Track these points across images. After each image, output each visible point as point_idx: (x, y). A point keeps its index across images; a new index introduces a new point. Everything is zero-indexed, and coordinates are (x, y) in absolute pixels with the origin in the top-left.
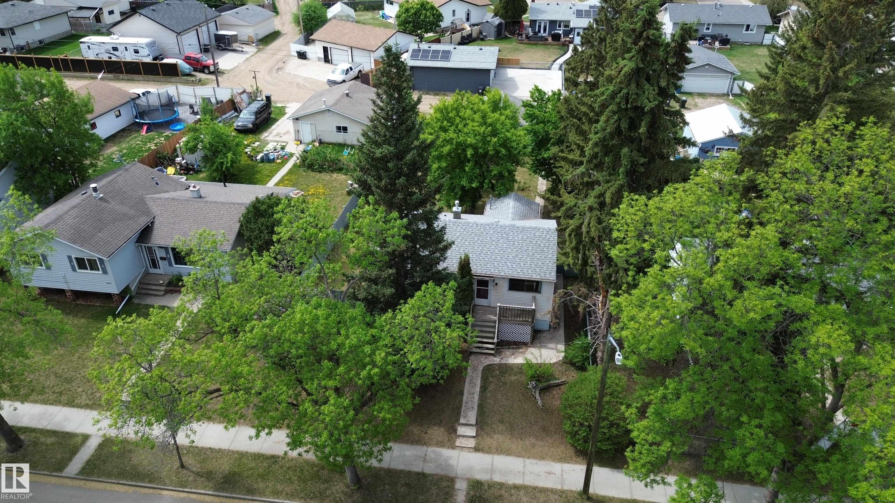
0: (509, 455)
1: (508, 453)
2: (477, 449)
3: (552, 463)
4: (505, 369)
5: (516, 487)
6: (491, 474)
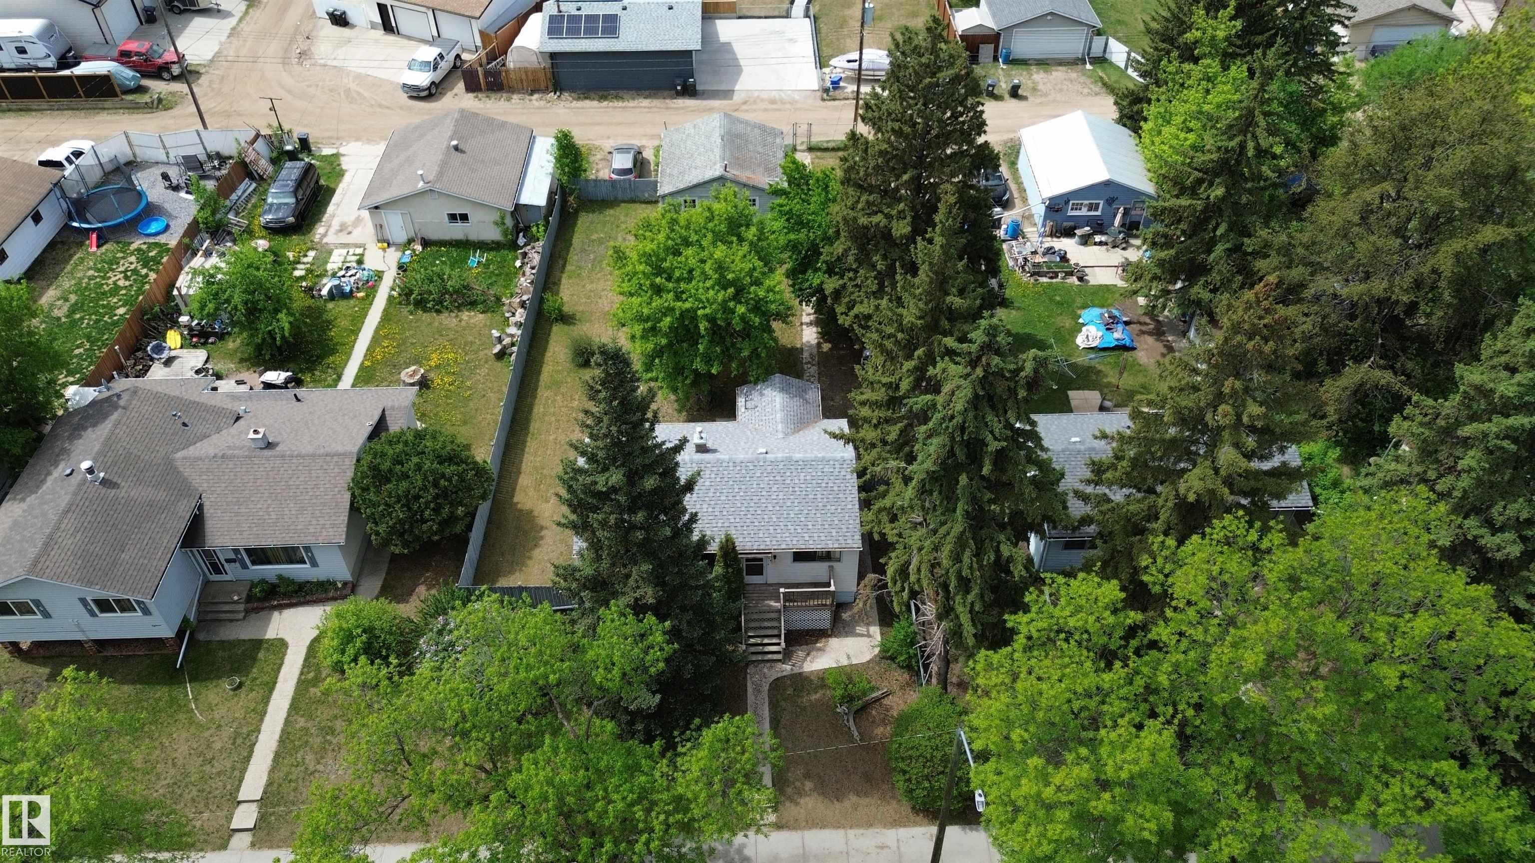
0: (824, 827)
1: (823, 824)
2: (780, 826)
3: (884, 831)
4: (800, 681)
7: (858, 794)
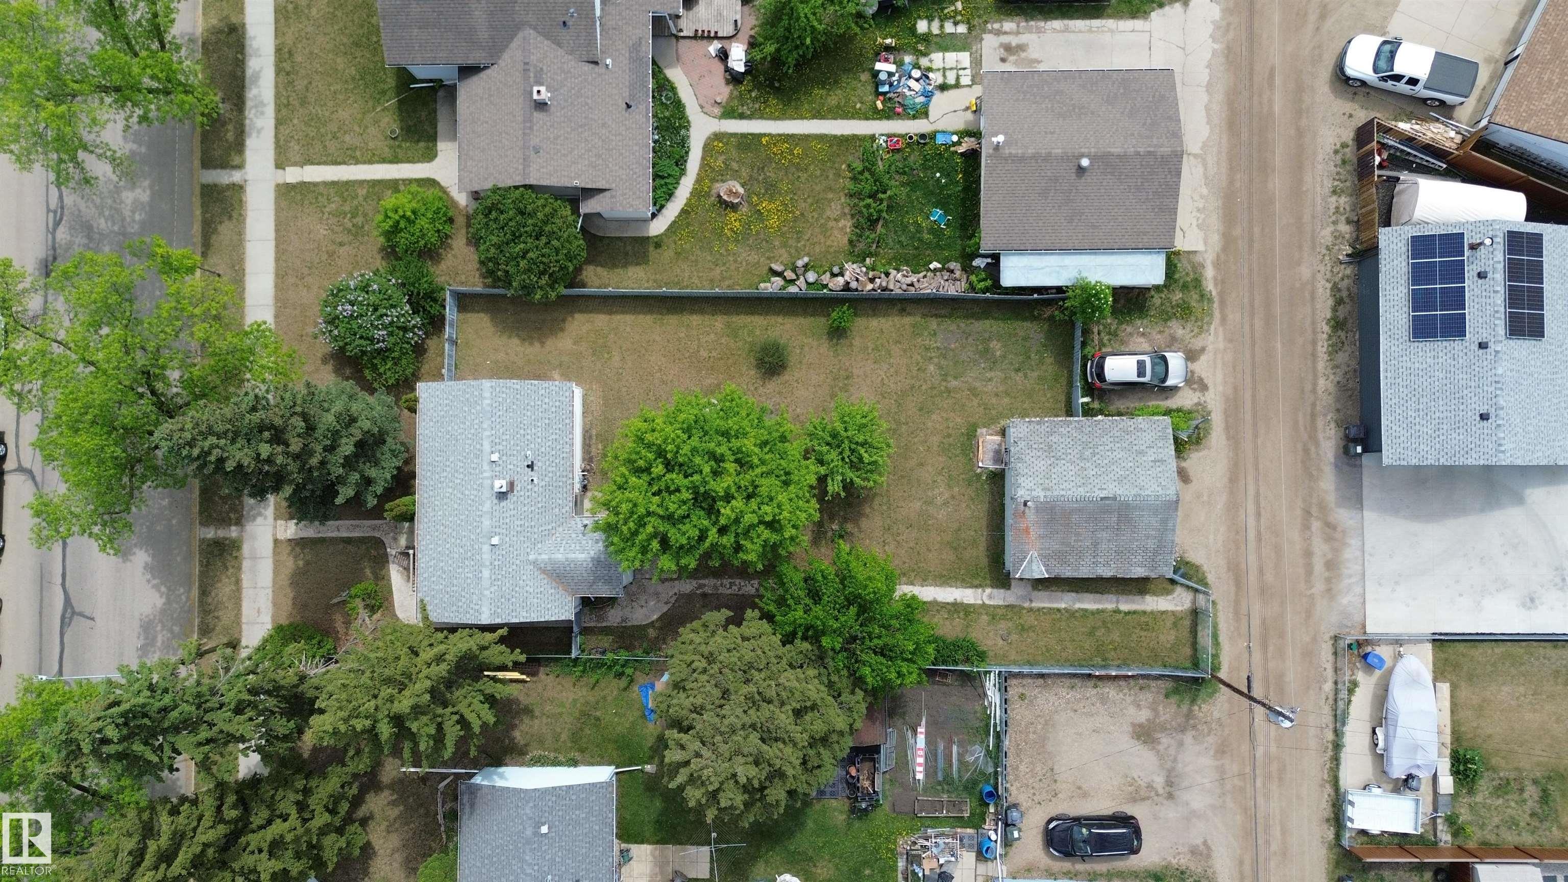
0: (274, 573)
1: (276, 572)
2: (276, 541)
5: (238, 582)
6: (251, 558)
7: (294, 598)
